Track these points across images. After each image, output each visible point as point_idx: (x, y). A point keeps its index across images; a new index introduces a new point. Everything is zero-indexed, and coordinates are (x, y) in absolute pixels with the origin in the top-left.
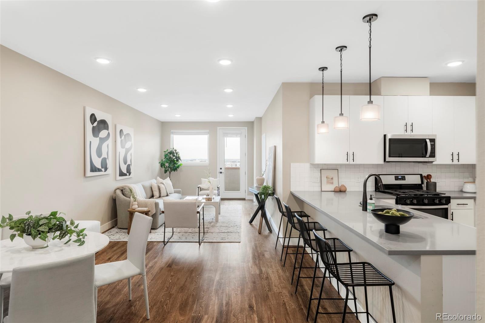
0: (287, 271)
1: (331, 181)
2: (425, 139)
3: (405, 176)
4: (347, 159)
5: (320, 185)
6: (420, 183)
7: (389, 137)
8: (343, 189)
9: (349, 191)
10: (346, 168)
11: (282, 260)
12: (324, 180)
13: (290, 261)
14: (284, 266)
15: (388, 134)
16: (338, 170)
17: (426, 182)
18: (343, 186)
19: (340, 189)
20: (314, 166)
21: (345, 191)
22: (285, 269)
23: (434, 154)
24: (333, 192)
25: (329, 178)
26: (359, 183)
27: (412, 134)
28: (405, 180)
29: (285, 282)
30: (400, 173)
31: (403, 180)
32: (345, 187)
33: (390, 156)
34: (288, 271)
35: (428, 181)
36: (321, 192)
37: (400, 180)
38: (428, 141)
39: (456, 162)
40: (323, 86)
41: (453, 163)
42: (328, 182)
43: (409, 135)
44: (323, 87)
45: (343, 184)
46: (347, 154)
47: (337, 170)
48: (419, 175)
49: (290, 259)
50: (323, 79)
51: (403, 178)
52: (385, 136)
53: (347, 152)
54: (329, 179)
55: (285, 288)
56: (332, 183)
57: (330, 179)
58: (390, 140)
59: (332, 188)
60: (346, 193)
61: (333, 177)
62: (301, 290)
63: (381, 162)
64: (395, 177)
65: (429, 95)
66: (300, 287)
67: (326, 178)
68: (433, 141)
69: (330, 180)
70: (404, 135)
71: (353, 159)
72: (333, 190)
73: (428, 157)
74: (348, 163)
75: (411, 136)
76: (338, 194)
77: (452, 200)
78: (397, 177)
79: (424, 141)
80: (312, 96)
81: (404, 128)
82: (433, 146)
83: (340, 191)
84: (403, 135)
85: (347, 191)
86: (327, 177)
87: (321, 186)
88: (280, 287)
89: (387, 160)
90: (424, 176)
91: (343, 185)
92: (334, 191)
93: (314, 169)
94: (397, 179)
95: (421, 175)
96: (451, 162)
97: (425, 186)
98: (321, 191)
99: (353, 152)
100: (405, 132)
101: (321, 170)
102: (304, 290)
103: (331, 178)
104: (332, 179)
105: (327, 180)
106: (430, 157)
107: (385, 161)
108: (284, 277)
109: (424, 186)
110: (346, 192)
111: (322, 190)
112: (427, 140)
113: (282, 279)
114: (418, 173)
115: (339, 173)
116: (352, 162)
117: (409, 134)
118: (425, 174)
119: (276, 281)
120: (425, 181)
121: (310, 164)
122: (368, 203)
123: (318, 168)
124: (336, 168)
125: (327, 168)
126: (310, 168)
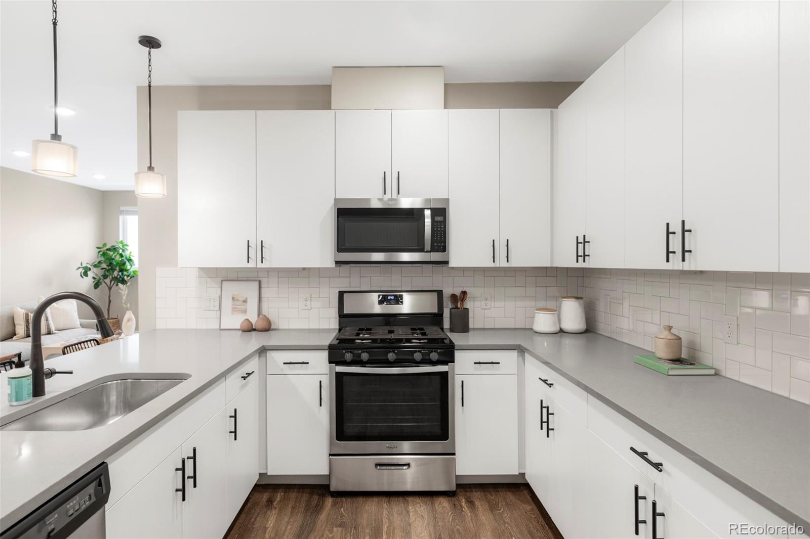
1: (243, 307)
3: (402, 295)
4: (248, 257)
5: (219, 317)
6: (436, 310)
12: (227, 303)
16: (260, 281)
17: (451, 309)
18: (263, 318)
20: (208, 273)
21: (266, 330)
23: (443, 244)
25: (238, 300)
28: (400, 304)
31: (397, 303)
32: (269, 319)
35: (456, 307)
36: (218, 331)
37: (389, 304)
39: (502, 263)
41: (497, 265)
42: (234, 310)
47: (258, 282)
48: (435, 293)
51: (398, 300)
53: (249, 241)
54: (237, 303)
56: (245, 311)
57: (240, 303)
58: (339, 210)
60: (270, 333)
61: (246, 299)
63: (330, 263)
64: (382, 297)
67: (231, 299)
68: (440, 213)
69: (240, 305)
71: (261, 257)
73: (429, 250)
77: (458, 355)
78: (385, 298)
79: (422, 212)
82: (441, 225)
86: (233, 298)
90: (447, 296)
91: (264, 316)
93: (207, 279)
96: (490, 264)
98: (220, 329)
100: (380, 193)
101: (222, 281)
103: (242, 299)
104: (245, 301)
105: (233, 304)
106: (433, 250)
109: (446, 317)
110: (270, 331)
111: (223, 327)
114: (432, 289)
118: (448, 292)
123: (217, 277)
124: (258, 277)
125: (237, 277)
126: (199, 277)
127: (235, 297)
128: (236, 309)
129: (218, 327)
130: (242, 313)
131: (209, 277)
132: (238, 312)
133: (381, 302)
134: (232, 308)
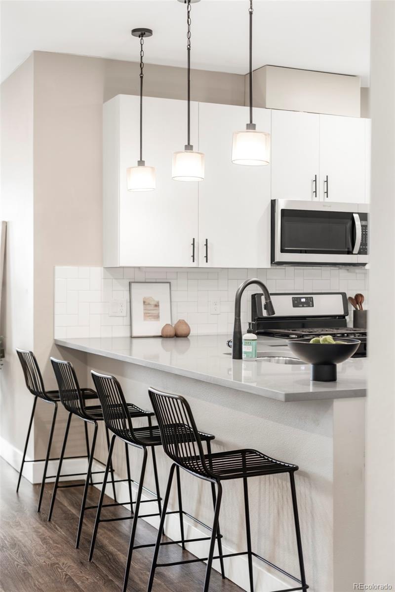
0: (58, 528)
1: (155, 312)
2: (352, 213)
3: (312, 297)
4: (193, 256)
5: (129, 324)
6: (342, 313)
7: (281, 206)
8: (182, 330)
9: (193, 336)
10: (188, 279)
11: (41, 510)
12: (138, 309)
13: (62, 510)
14: (50, 520)
15: (279, 200)
16: (170, 283)
17: (354, 311)
18: (182, 322)
19: (175, 329)
20: (114, 272)
21: (185, 336)
22: (54, 526)
23: (366, 247)
24: (160, 340)
25: (149, 304)
26: (218, 314)
27: (327, 200)
28: (313, 306)
29: (60, 546)
30: (303, 290)
31: (309, 306)
32: (186, 324)
33: (283, 251)
34: (61, 528)
35: (356, 309)
36: (129, 339)
37: (303, 306)
38: (356, 216)
40: (141, 74)
42: (146, 315)
43: (321, 202)
44: (142, 77)
45: (181, 317)
46: (193, 244)
47: (168, 284)
48: (341, 296)
49: (61, 506)
50: (142, 57)
51: (309, 303)
52: (273, 203)
53: (194, 239)
54: (148, 307)
55: (65, 555)
56: (157, 317)
57: (152, 307)
58: (283, 211)
59: (156, 328)
60: (188, 340)
61: (158, 303)
62: (100, 554)
63: (266, 263)
64: (294, 300)
65: (359, 115)
66: (97, 549)
67: (142, 304)
68: (365, 217)
69: (152, 309)
70: (312, 202)
71: (207, 257)
72: (160, 334)
73: (357, 253)
74: (194, 265)
75: (324, 206)
76: (171, 343)
78: (297, 300)
79: (349, 216)
80: (110, 93)
81: (310, 187)
82: (365, 229)
83: (177, 336)
84: (309, 202)
85: (191, 336)
86: (144, 302)
87: (131, 325)
88: (51, 556)
89: (277, 259)
90: (350, 298)
91: (183, 320)
92: (161, 337)
93: (114, 280)
94: (297, 303)
95: (344, 295)
97: (350, 321)
98: (132, 337)
99: (207, 240)
100: (312, 196)
101: (130, 283)
102: (108, 552)
103: (153, 303)
104: (157, 306)
105: (145, 310)
106: (360, 253)
107: (274, 260)
108: (55, 537)
109: (350, 319)
110: (188, 337)
111: (134, 334)
112: (354, 215)
113: (51, 542)
114: (338, 291)
115: (172, 292)
116: (202, 263)
117: (321, 200)
118: (351, 294)
119: (38, 547)
120: (352, 309)
121: (104, 268)
122: (243, 341)
123: (123, 279)
124: (167, 279)
125: (146, 279)
126: (104, 279)
127: (146, 301)
128: (148, 315)
129: (129, 335)
130: (155, 319)
131: (115, 279)
132: (150, 317)
133: (295, 305)
134: (145, 313)
